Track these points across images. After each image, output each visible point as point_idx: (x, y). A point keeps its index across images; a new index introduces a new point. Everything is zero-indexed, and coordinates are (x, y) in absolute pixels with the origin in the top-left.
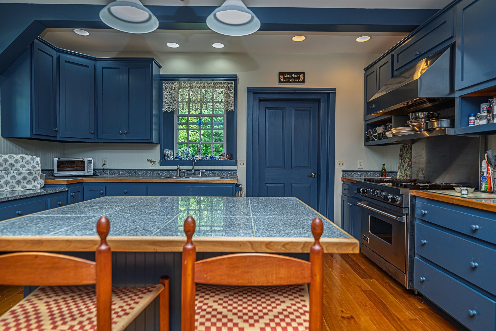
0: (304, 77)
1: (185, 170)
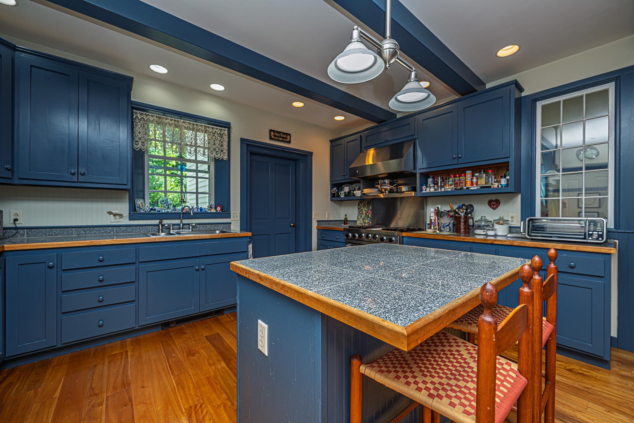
0: (290, 138)
1: (170, 224)
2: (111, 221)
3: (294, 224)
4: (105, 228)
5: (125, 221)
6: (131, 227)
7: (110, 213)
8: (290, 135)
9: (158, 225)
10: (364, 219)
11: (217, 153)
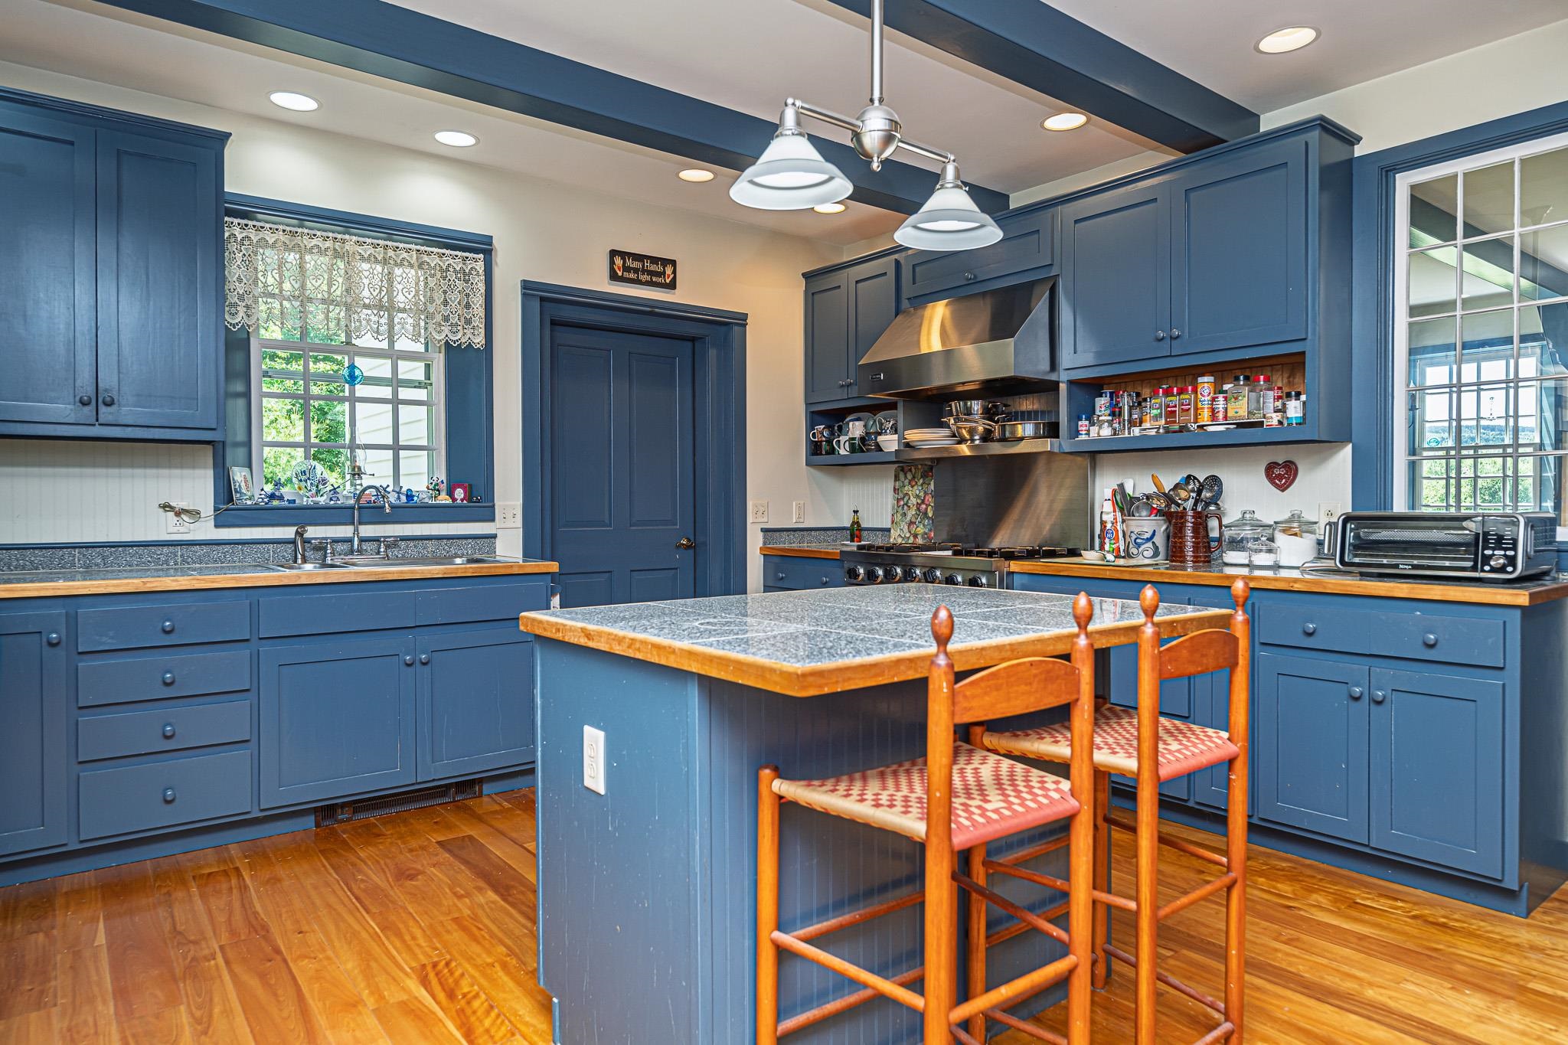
0: (674, 272)
1: (326, 539)
2: (168, 529)
3: (689, 540)
4: (153, 549)
5: (206, 530)
6: (220, 548)
7: (166, 507)
8: (673, 263)
9: (293, 542)
10: (911, 523)
11: (455, 329)
